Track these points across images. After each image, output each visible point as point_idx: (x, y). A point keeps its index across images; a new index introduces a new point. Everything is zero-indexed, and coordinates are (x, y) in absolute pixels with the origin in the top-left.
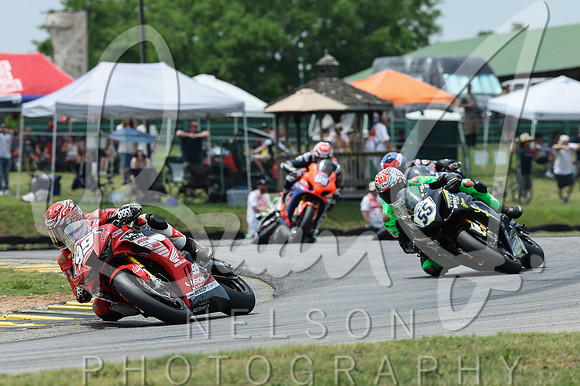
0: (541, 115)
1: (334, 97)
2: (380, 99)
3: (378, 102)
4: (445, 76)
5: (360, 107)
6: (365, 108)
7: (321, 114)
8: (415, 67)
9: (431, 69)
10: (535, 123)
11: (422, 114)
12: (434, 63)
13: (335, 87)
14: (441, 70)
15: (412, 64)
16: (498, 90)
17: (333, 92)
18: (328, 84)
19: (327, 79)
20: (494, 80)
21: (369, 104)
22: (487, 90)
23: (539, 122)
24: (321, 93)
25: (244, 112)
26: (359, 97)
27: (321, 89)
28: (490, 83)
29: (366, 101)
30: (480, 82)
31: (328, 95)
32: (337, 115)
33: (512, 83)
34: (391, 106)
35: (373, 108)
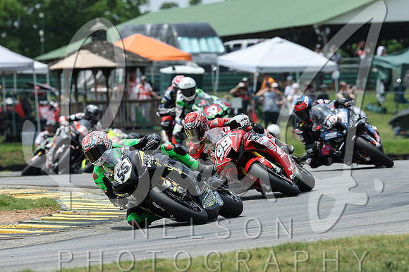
0: (261, 68)
1: (106, 57)
2: (142, 58)
3: (140, 60)
4: (179, 39)
6: (131, 64)
7: (95, 70)
8: (154, 31)
9: (167, 33)
10: (256, 75)
11: (174, 69)
12: (170, 28)
13: (106, 48)
14: (175, 34)
15: (152, 29)
16: (222, 49)
17: (104, 52)
18: (100, 46)
19: (99, 42)
20: (218, 41)
21: (133, 62)
22: (213, 49)
23: (260, 74)
24: (95, 53)
25: (34, 70)
26: (125, 56)
27: (95, 50)
28: (216, 44)
29: (131, 59)
30: (207, 42)
31: (100, 55)
32: (107, 71)
33: (231, 43)
34: (151, 62)
35: (137, 65)
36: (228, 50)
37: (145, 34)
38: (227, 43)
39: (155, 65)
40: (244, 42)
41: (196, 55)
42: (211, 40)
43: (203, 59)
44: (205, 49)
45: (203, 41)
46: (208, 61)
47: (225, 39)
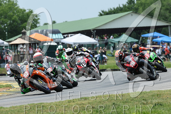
0: (75, 43)
2: (38, 40)
4: (49, 34)
5: (33, 42)
6: (34, 42)
7: (23, 44)
8: (41, 32)
9: (45, 33)
11: (48, 44)
12: (46, 31)
16: (62, 37)
18: (25, 37)
20: (61, 35)
22: (60, 38)
25: (4, 44)
26: (32, 40)
27: (23, 38)
28: (60, 36)
29: (34, 41)
31: (25, 39)
33: (65, 36)
34: (40, 42)
35: (36, 42)
36: (64, 38)
37: (38, 33)
38: (64, 35)
39: (41, 42)
40: (70, 35)
41: (54, 39)
42: (59, 35)
43: (57, 41)
44: (57, 37)
45: (57, 35)
46: (58, 41)
47: (63, 34)
